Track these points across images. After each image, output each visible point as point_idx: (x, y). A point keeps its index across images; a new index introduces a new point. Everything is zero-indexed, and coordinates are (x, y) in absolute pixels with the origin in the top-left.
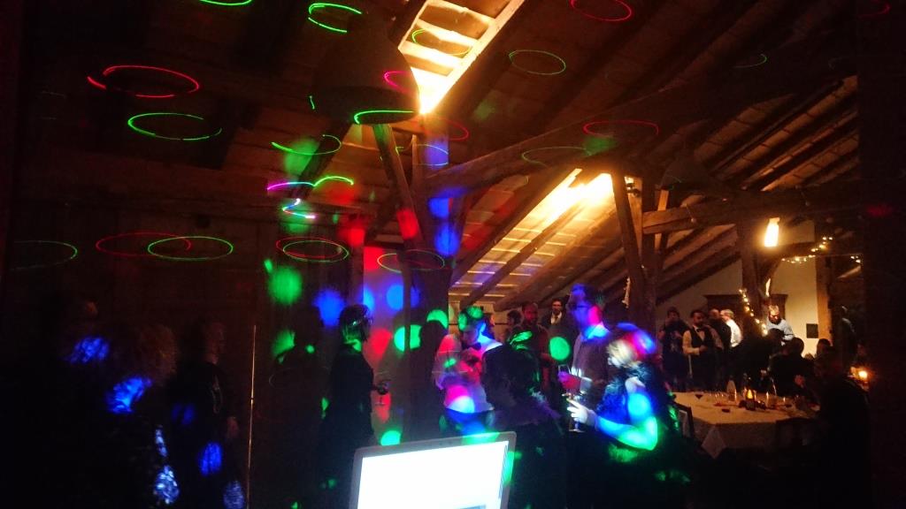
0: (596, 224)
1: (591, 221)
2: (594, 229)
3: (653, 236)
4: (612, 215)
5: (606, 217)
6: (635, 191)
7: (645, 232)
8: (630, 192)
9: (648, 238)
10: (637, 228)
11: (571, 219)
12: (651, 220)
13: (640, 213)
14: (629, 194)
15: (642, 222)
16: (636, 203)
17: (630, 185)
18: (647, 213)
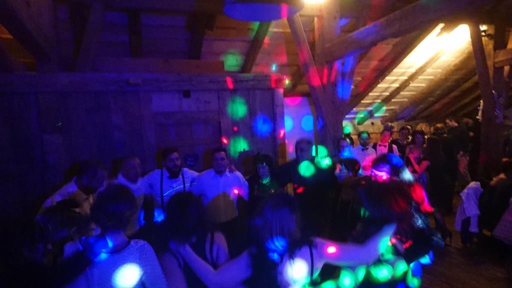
0: (457, 61)
1: (454, 59)
2: (455, 65)
3: (502, 68)
4: (469, 54)
5: (465, 55)
6: (488, 36)
7: (497, 66)
8: (484, 36)
9: (499, 70)
10: (490, 63)
11: (438, 59)
12: (501, 56)
13: (492, 52)
14: (483, 38)
15: (494, 58)
16: (488, 44)
17: (485, 31)
18: (497, 51)
